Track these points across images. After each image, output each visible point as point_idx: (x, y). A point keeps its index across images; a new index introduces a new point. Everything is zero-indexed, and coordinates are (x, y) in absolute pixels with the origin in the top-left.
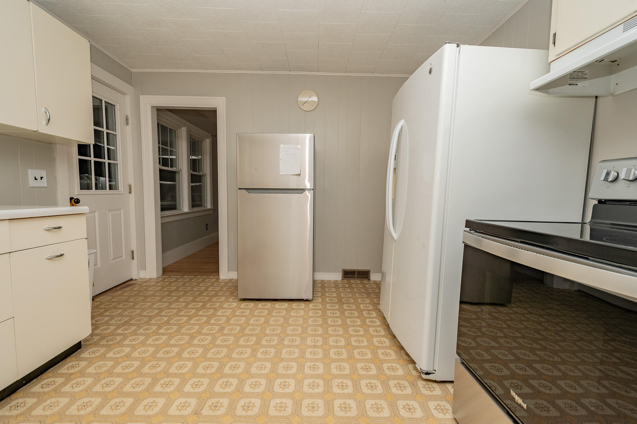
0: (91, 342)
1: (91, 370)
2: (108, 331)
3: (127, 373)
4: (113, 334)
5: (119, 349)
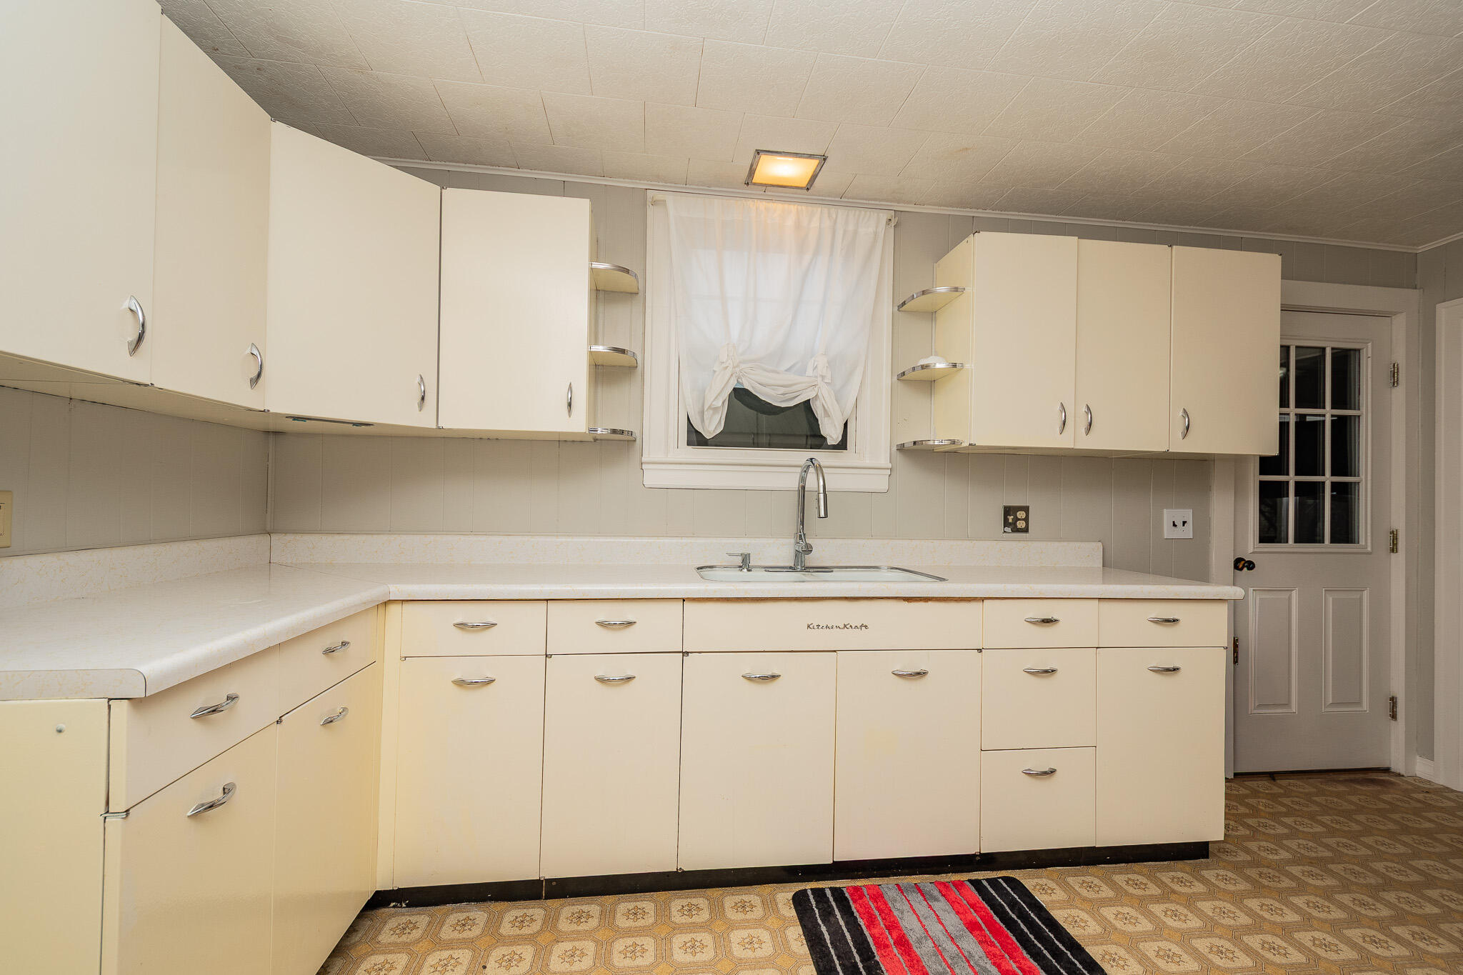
0: (1229, 858)
1: (1206, 906)
2: (1271, 857)
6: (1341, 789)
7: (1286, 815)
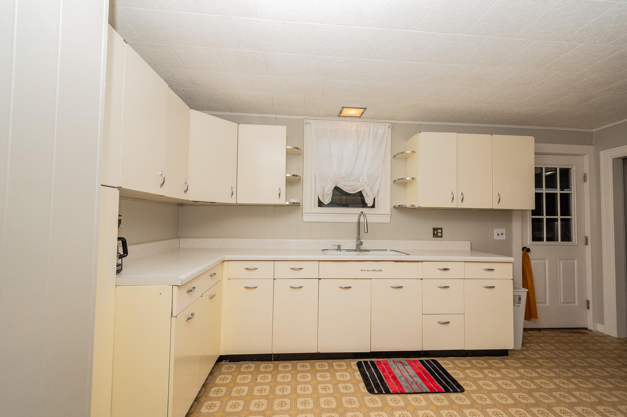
0: (516, 356)
3: (523, 387)
4: (535, 360)
5: (531, 371)
6: (565, 335)
7: (541, 343)
